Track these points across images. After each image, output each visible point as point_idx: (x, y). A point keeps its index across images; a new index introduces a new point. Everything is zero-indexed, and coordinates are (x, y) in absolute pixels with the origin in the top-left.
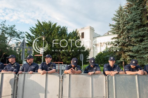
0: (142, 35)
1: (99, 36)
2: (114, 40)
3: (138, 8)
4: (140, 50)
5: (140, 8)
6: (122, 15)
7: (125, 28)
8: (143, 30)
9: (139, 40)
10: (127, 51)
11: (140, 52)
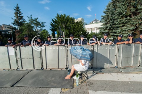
0: (124, 22)
1: (87, 24)
2: (103, 26)
3: (125, 4)
4: (122, 32)
5: (127, 4)
6: (110, 9)
7: (112, 18)
8: (126, 19)
9: (121, 25)
10: (112, 33)
11: (122, 33)
